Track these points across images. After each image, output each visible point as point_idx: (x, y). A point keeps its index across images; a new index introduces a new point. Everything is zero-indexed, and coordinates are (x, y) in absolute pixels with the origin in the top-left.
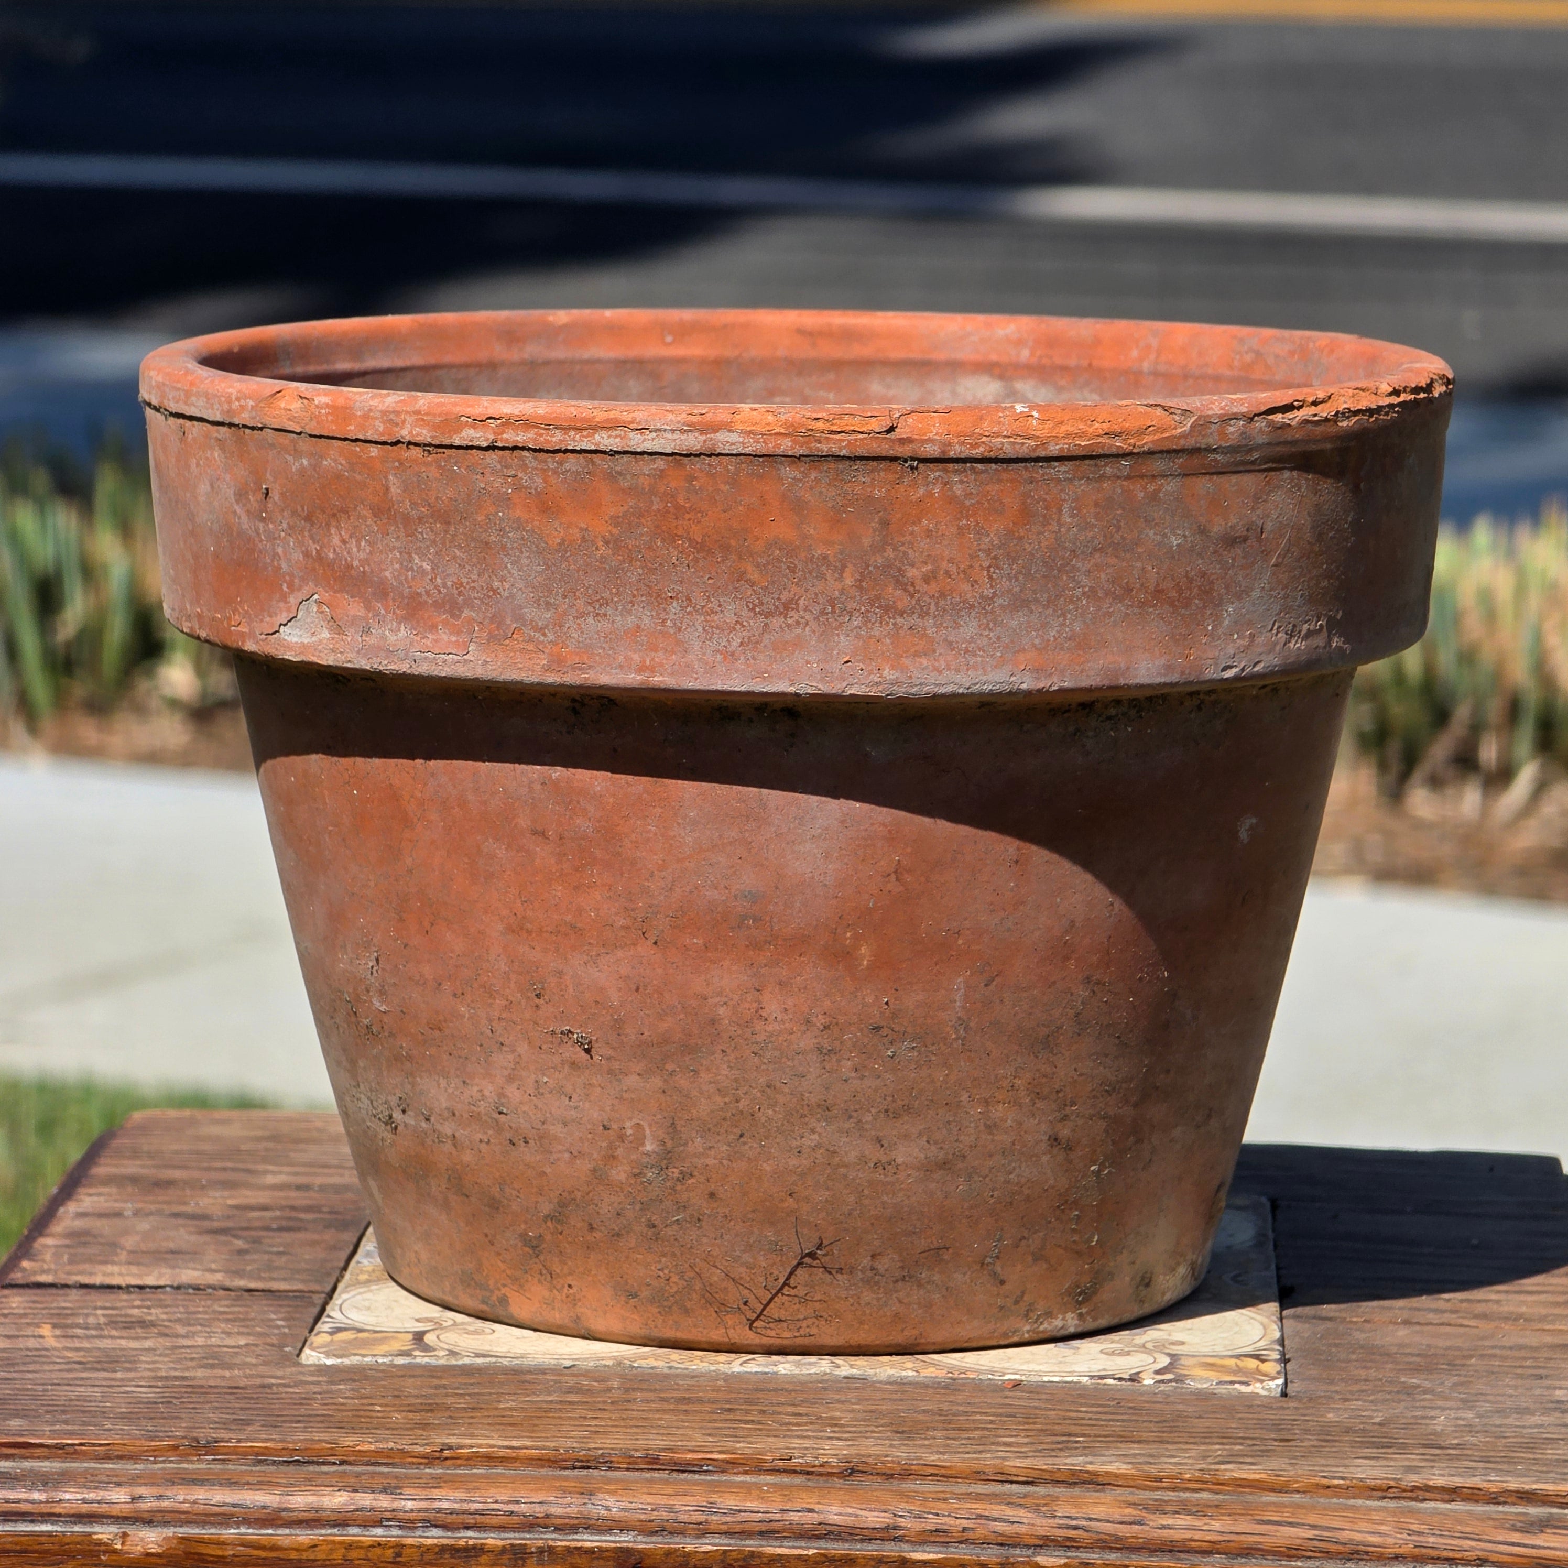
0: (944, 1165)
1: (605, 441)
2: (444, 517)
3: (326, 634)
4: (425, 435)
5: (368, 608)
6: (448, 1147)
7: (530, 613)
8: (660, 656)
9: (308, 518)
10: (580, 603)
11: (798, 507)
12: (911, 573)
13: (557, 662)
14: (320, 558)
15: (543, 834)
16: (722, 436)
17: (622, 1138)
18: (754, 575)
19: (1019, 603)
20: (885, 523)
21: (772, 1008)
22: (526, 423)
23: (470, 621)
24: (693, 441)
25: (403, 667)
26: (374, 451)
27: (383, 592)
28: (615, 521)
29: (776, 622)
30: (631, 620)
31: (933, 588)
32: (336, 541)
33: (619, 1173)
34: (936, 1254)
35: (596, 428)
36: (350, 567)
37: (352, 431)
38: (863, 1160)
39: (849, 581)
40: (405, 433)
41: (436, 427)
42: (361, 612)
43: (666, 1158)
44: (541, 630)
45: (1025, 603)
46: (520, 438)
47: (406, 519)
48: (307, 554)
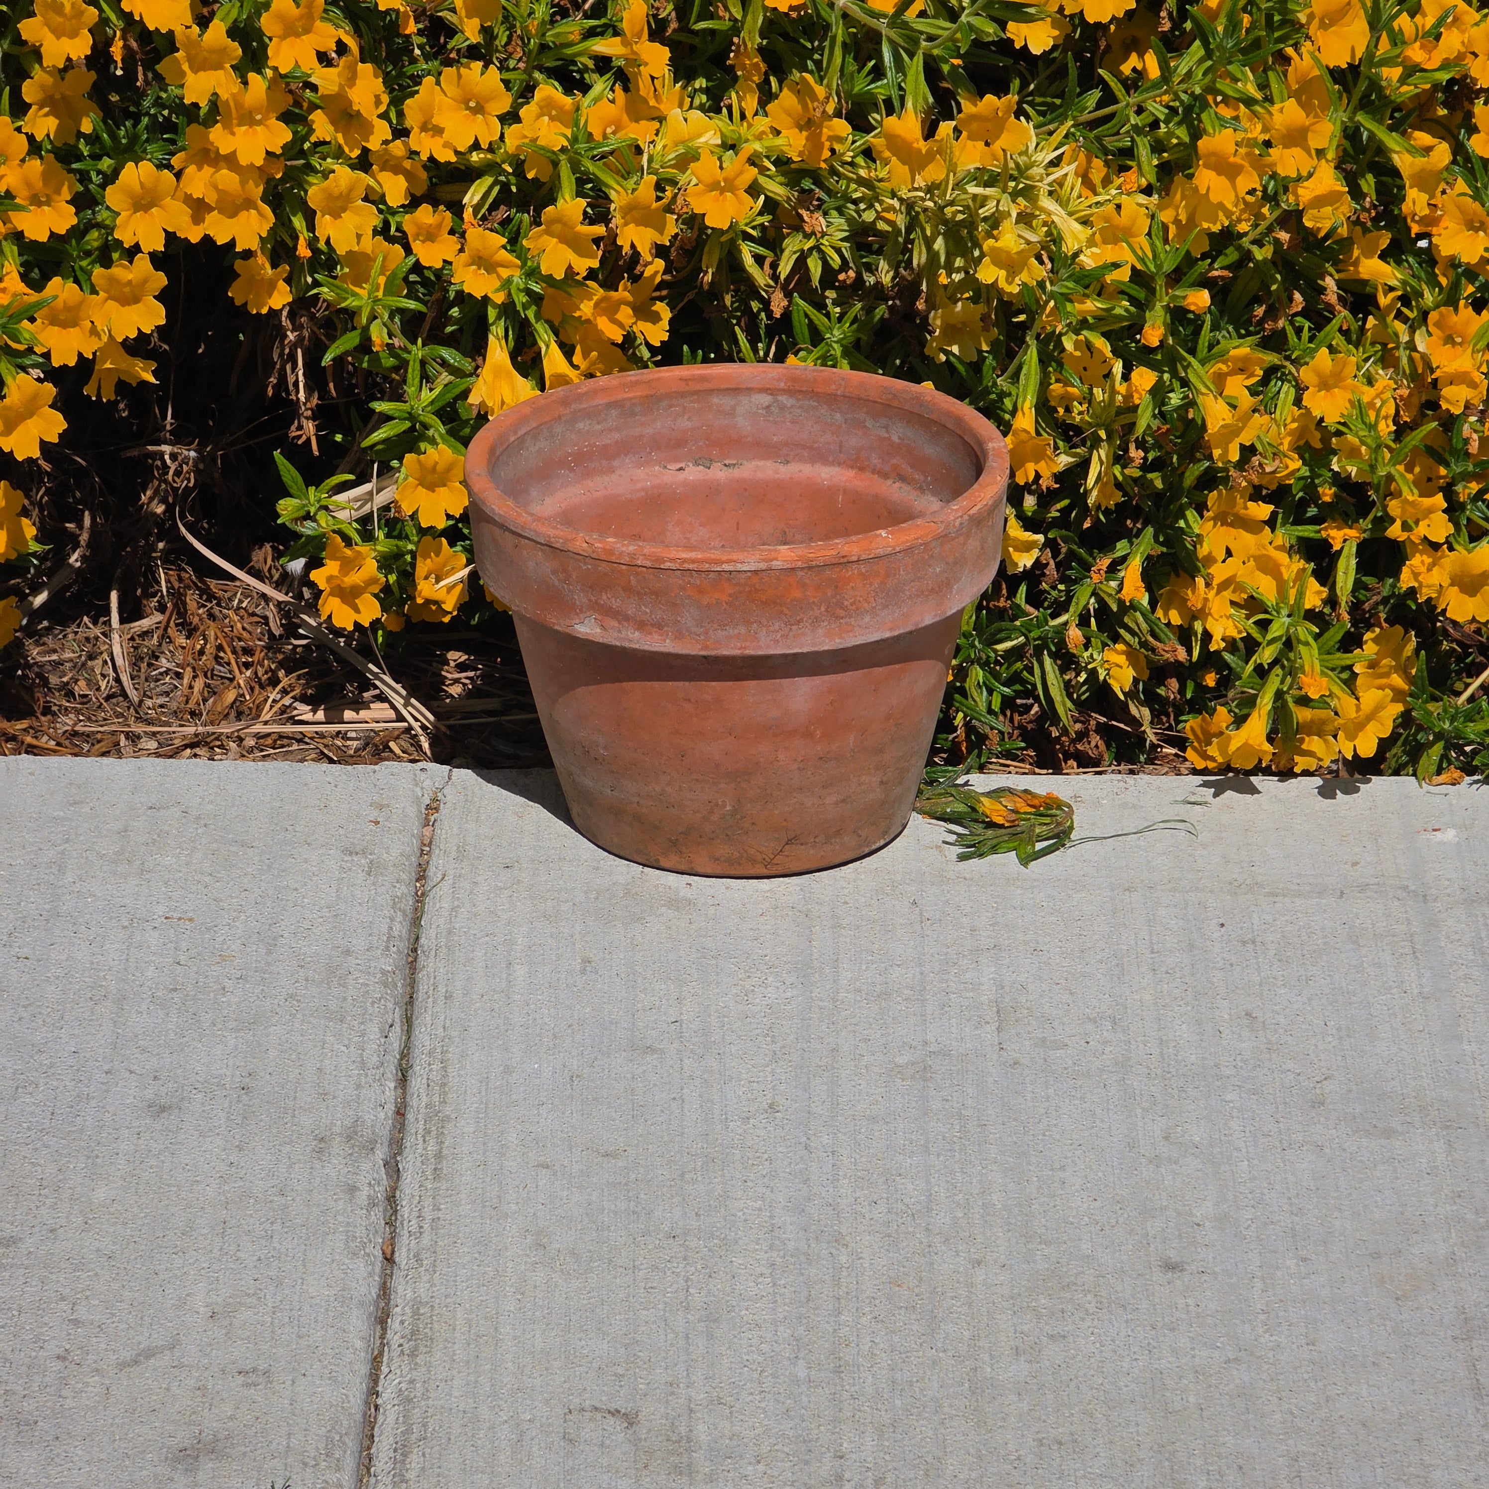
0: (843, 801)
1: (726, 567)
2: (656, 594)
3: (598, 630)
4: (649, 564)
5: (620, 623)
6: (635, 805)
7: (694, 629)
8: (748, 644)
9: (591, 587)
10: (715, 626)
11: (804, 586)
12: (846, 603)
13: (706, 647)
14: (596, 602)
15: (689, 700)
16: (774, 563)
17: (717, 805)
18: (786, 611)
19: (885, 606)
20: (836, 587)
21: (781, 756)
22: (693, 561)
23: (667, 632)
24: (763, 566)
25: (637, 646)
26: (624, 567)
27: (627, 618)
28: (730, 595)
29: (794, 627)
30: (736, 631)
31: (854, 607)
32: (604, 597)
33: (715, 818)
34: (838, 833)
35: (723, 563)
36: (611, 608)
37: (613, 559)
38: (814, 804)
39: (823, 609)
40: (639, 563)
41: (651, 561)
42: (617, 625)
43: (735, 811)
44: (699, 635)
45: (887, 606)
46: (691, 566)
47: (639, 593)
48: (590, 600)
